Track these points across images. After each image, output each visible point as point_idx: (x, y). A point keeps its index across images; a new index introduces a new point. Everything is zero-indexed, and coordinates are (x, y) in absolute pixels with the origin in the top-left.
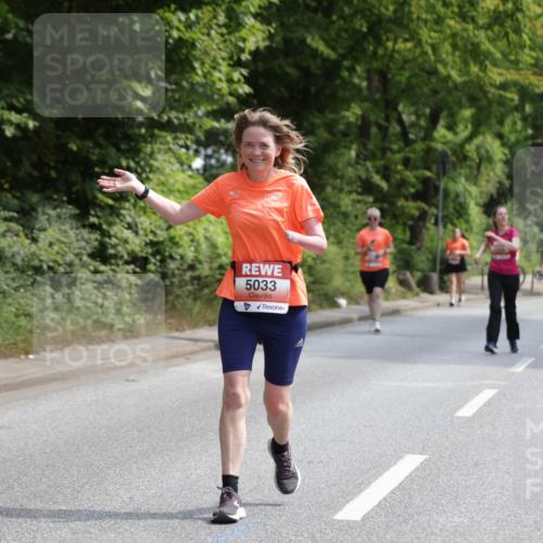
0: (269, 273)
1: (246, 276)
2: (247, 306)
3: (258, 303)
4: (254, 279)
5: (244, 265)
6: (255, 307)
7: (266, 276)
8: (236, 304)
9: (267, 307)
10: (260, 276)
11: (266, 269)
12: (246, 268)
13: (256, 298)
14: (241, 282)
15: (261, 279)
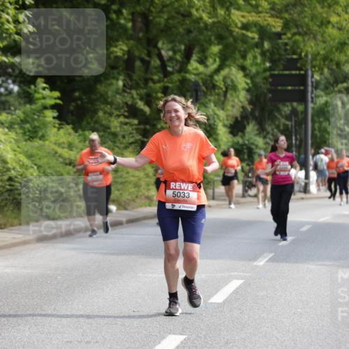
0: (186, 188)
1: (173, 189)
2: (173, 206)
3: (180, 205)
4: (177, 191)
5: (172, 183)
6: (178, 207)
7: (184, 190)
8: (167, 204)
9: (185, 207)
10: (181, 189)
11: (184, 186)
12: (172, 185)
13: (178, 202)
14: (169, 193)
15: (181, 191)
